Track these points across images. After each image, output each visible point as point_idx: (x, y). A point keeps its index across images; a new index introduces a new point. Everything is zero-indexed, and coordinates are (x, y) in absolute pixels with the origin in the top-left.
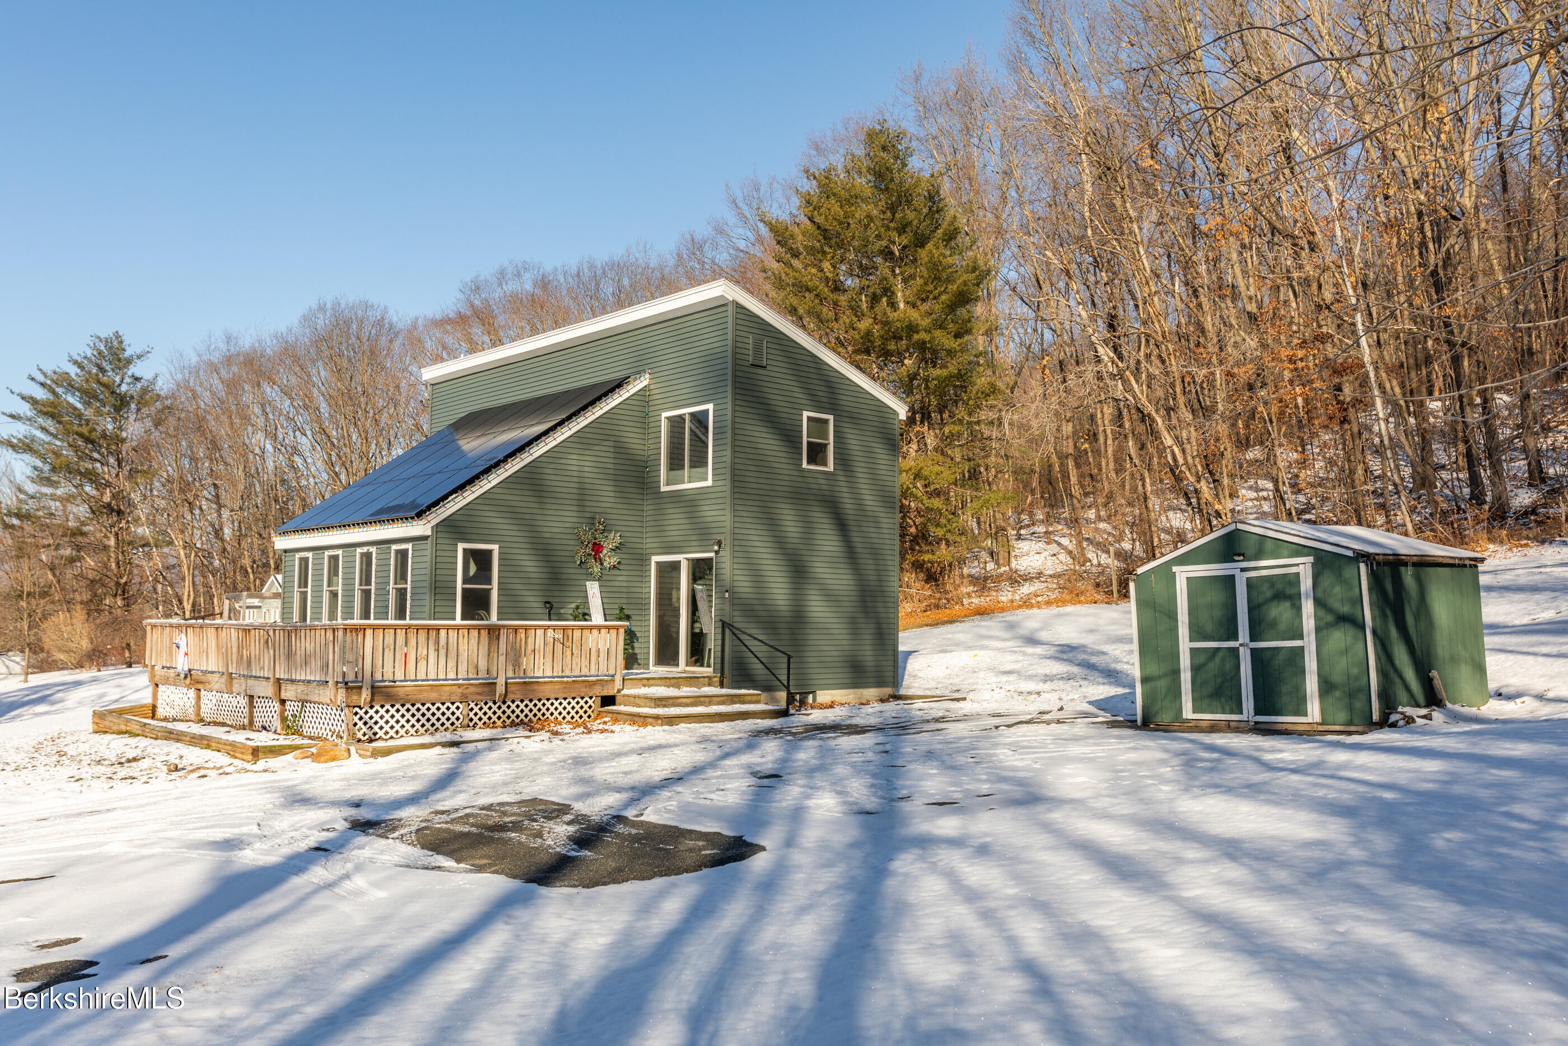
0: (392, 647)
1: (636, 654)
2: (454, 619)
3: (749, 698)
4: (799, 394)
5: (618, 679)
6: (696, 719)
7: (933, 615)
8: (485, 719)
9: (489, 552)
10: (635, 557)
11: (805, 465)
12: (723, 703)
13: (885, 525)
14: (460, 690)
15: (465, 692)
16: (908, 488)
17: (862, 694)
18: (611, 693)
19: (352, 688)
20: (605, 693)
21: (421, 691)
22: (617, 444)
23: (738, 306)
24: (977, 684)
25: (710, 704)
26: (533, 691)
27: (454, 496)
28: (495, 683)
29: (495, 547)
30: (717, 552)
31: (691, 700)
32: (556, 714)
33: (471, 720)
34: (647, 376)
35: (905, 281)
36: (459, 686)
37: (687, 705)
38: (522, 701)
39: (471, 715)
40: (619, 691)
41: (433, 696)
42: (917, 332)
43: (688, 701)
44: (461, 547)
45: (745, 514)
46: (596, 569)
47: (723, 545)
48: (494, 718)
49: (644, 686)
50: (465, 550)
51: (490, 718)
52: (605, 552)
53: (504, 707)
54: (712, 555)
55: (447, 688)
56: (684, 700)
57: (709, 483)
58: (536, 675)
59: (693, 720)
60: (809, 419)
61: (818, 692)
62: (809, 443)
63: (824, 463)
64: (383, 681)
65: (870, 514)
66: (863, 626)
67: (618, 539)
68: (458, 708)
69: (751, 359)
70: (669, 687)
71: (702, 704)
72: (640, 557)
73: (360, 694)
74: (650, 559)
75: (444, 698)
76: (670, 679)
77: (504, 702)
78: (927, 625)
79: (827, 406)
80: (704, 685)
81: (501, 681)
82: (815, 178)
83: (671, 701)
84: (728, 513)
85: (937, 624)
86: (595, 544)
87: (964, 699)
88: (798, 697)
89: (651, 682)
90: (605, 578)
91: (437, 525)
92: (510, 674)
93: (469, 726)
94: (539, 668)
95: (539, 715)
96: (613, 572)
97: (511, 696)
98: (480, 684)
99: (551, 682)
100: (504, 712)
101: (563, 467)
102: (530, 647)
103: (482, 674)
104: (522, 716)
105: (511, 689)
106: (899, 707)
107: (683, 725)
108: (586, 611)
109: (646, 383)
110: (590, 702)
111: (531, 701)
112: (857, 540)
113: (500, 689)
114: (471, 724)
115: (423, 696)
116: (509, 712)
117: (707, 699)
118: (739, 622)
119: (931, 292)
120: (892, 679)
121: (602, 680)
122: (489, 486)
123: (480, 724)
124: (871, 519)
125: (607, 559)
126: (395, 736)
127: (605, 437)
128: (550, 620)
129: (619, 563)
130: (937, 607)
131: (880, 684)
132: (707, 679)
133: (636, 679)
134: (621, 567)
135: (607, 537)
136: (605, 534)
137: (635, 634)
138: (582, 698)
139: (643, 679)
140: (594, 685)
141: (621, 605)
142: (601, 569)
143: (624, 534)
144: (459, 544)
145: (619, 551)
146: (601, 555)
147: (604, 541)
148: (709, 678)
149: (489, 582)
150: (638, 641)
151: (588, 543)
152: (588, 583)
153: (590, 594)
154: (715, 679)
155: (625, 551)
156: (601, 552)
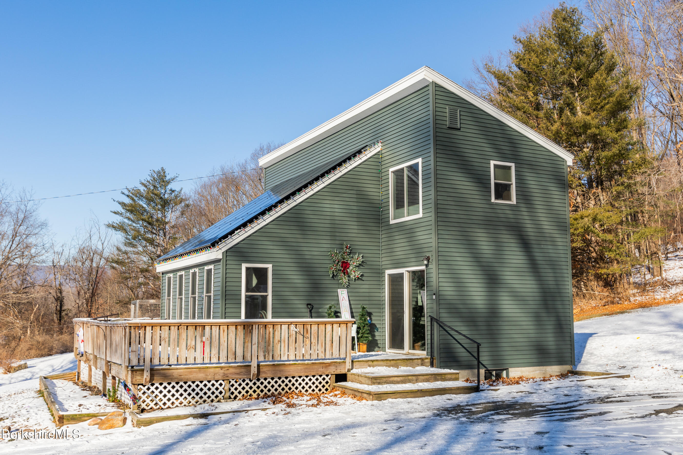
0: (167, 340)
1: (376, 340)
2: (240, 317)
3: (449, 376)
4: (488, 149)
5: (348, 361)
6: (401, 395)
7: (610, 308)
8: (243, 392)
9: (266, 270)
10: (374, 271)
11: (493, 200)
12: (427, 381)
13: (560, 244)
14: (222, 371)
15: (226, 372)
16: (589, 227)
17: (546, 371)
18: (343, 371)
19: (137, 371)
20: (338, 372)
21: (190, 372)
22: (359, 192)
23: (437, 86)
24: (639, 361)
25: (417, 381)
26: (281, 371)
27: (239, 230)
28: (250, 366)
29: (269, 266)
30: (427, 266)
31: (401, 378)
32: (300, 388)
33: (232, 393)
34: (380, 144)
35: (582, 100)
36: (222, 368)
37: (398, 382)
38: (272, 379)
39: (233, 389)
40: (349, 370)
41: (201, 376)
42: (590, 129)
43: (398, 379)
44: (244, 266)
45: (447, 237)
46: (345, 280)
47: (431, 260)
48: (251, 392)
49: (370, 366)
50: (248, 269)
51: (247, 392)
52: (351, 268)
53: (258, 383)
54: (423, 268)
55: (212, 370)
56: (395, 379)
57: (420, 215)
58: (282, 359)
59: (398, 395)
60: (496, 166)
61: (510, 369)
62: (496, 184)
63: (509, 199)
64: (160, 365)
65: (548, 235)
66: (545, 319)
67: (361, 259)
68: (221, 385)
69: (448, 123)
70: (389, 366)
71: (410, 381)
72: (378, 271)
73: (142, 375)
74: (384, 273)
75: (209, 378)
76: (390, 360)
77: (258, 380)
78: (605, 315)
79: (510, 156)
80: (418, 365)
81: (254, 364)
82: (520, 42)
83: (385, 379)
84: (433, 236)
85: (612, 314)
86: (343, 262)
87: (628, 376)
88: (494, 373)
89: (375, 363)
90: (352, 286)
91: (227, 251)
92: (261, 358)
93: (230, 398)
94: (284, 354)
95: (287, 389)
96: (357, 282)
97: (262, 376)
98: (238, 366)
99: (295, 364)
100: (258, 387)
101: (321, 209)
102: (277, 338)
103: (239, 358)
104: (273, 390)
105: (262, 369)
106: (573, 383)
107: (390, 400)
108: (338, 310)
109: (379, 149)
110: (327, 379)
111: (280, 378)
112: (538, 255)
113: (254, 370)
114: (233, 397)
115: (193, 376)
116: (262, 387)
117: (414, 378)
118: (445, 318)
119: (598, 104)
120: (569, 359)
121: (336, 362)
122: (264, 223)
123: (240, 396)
124: (549, 239)
125: (353, 273)
126: (171, 406)
127: (350, 188)
128: (311, 317)
129: (362, 276)
130: (613, 303)
131: (561, 362)
132: (420, 361)
133: (363, 361)
134: (364, 278)
135: (352, 257)
136: (351, 256)
137: (376, 326)
138: (321, 376)
139: (369, 361)
140: (329, 366)
141: (364, 305)
142: (349, 280)
143: (365, 255)
144: (243, 264)
145: (362, 267)
146: (348, 270)
147: (351, 260)
148: (422, 359)
149: (266, 291)
150: (378, 331)
151: (339, 262)
152: (339, 290)
153: (341, 298)
154: (426, 361)
155: (366, 267)
156: (348, 268)
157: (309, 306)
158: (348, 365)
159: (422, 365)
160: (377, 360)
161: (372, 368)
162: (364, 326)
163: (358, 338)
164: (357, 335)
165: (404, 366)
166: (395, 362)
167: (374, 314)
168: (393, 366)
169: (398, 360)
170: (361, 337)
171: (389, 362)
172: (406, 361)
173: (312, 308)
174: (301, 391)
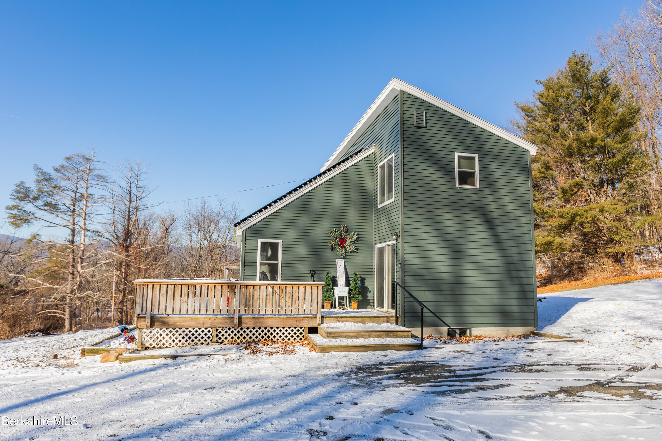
0: (165, 295)
1: (369, 300)
2: (255, 279)
3: (401, 334)
4: (452, 143)
5: (319, 316)
6: (345, 349)
8: (229, 338)
9: (277, 244)
10: (368, 245)
11: (457, 185)
12: (380, 337)
13: (523, 222)
14: (210, 321)
15: (213, 322)
16: (596, 216)
17: (508, 331)
18: (315, 325)
19: (141, 318)
20: (310, 325)
21: (184, 321)
22: (355, 185)
23: (404, 93)
24: (607, 326)
25: (369, 336)
26: (261, 322)
27: (256, 214)
28: (234, 317)
29: (280, 241)
30: (397, 240)
31: (355, 334)
32: (277, 337)
33: (220, 338)
34: (373, 147)
35: (593, 122)
36: (210, 318)
37: (351, 337)
38: (254, 328)
39: (220, 335)
40: (319, 324)
41: (193, 324)
43: (352, 334)
44: (260, 241)
45: (413, 216)
46: (342, 252)
47: (398, 236)
48: (235, 338)
49: (339, 321)
50: (263, 244)
51: (232, 338)
52: (347, 243)
53: (241, 332)
54: (394, 242)
55: (202, 320)
56: (349, 334)
57: (394, 199)
58: (260, 313)
59: (342, 349)
60: (459, 157)
61: (472, 328)
62: (460, 172)
63: (474, 184)
64: (159, 314)
65: (512, 214)
66: (509, 286)
67: (356, 236)
68: (209, 331)
69: (414, 123)
70: (357, 322)
71: (363, 337)
72: (371, 246)
73: (145, 321)
74: (374, 247)
75: (199, 326)
76: (358, 317)
77: (242, 329)
78: (611, 284)
79: (474, 149)
80: (384, 322)
81: (236, 316)
84: (400, 216)
85: (617, 284)
86: (340, 239)
87: (582, 341)
88: (458, 331)
89: (344, 319)
90: (348, 257)
91: (246, 230)
92: (242, 312)
93: (217, 342)
94: (262, 309)
95: (266, 337)
96: (353, 254)
97: (244, 326)
98: (223, 318)
99: (272, 317)
100: (241, 335)
101: (324, 198)
102: (256, 296)
103: (224, 312)
104: (254, 337)
105: (244, 321)
107: (333, 353)
108: (335, 276)
109: (373, 151)
110: (301, 331)
111: (260, 328)
112: (502, 232)
113: (236, 321)
114: (220, 341)
115: (186, 324)
116: (244, 335)
117: (367, 334)
118: (410, 283)
120: (533, 322)
121: (308, 317)
122: (276, 209)
123: (226, 341)
124: (513, 218)
125: (348, 247)
126: (169, 346)
127: (348, 181)
129: (357, 249)
130: (621, 275)
131: (524, 324)
132: (385, 318)
133: (333, 317)
134: (358, 251)
135: (349, 235)
136: (348, 233)
137: (369, 289)
138: (295, 328)
139: (338, 317)
140: (302, 320)
141: (356, 272)
142: (345, 253)
143: (360, 233)
144: (259, 240)
145: (357, 242)
146: (345, 245)
147: (347, 237)
148: (388, 318)
149: (277, 260)
150: (370, 292)
151: (337, 238)
152: (337, 260)
153: (338, 266)
154: (392, 319)
155: (361, 242)
156: (345, 243)
157: (312, 272)
158: (319, 320)
159: (388, 322)
160: (346, 317)
161: (341, 323)
162: (356, 288)
163: (349, 298)
164: (349, 295)
165: (371, 323)
166: (362, 319)
167: (367, 279)
168: (360, 322)
169: (365, 317)
170: (353, 297)
171: (357, 319)
172: (372, 318)
173: (315, 274)
174: (278, 339)
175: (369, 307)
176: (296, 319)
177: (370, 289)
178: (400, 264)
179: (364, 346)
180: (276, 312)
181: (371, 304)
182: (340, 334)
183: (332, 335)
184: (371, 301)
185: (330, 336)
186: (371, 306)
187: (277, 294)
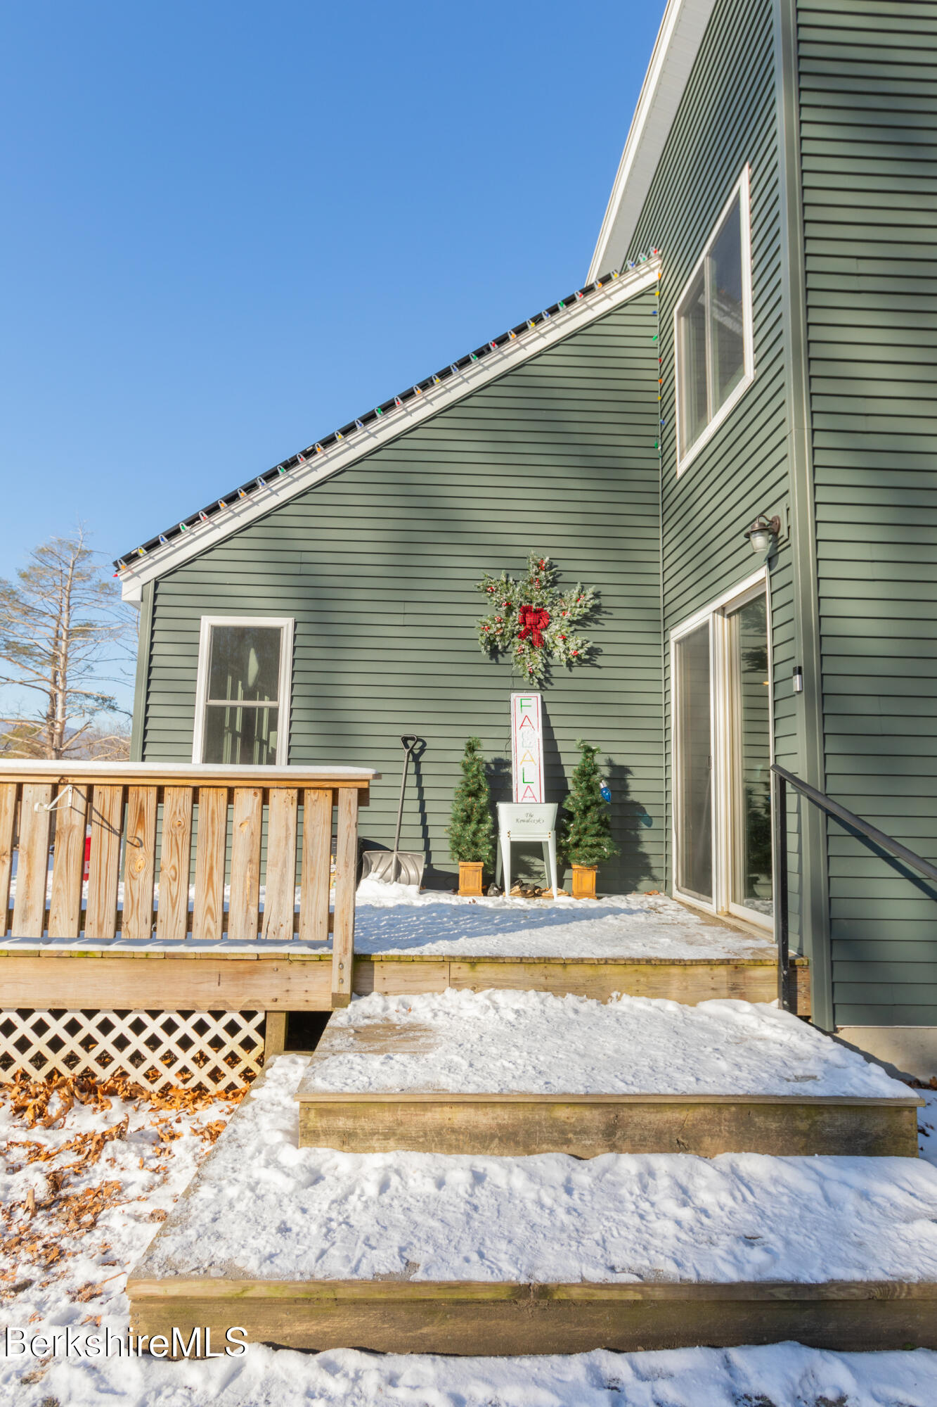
1: (646, 856)
5: (340, 954)
9: (274, 632)
18: (321, 1002)
20: (296, 1002)
27: (194, 524)
29: (285, 624)
30: (772, 561)
34: (655, 263)
40: (336, 1000)
44: (207, 622)
46: (534, 662)
47: (784, 532)
49: (456, 984)
50: (217, 631)
52: (554, 627)
54: (760, 575)
57: (748, 378)
67: (588, 599)
74: (669, 640)
76: (565, 964)
80: (715, 993)
84: (789, 425)
86: (526, 610)
89: (485, 971)
90: (557, 684)
91: (156, 582)
96: (577, 671)
99: (86, 955)
109: (653, 278)
110: (248, 1028)
121: (287, 958)
122: (274, 501)
125: (559, 642)
129: (593, 651)
132: (722, 971)
133: (422, 960)
134: (600, 661)
135: (561, 595)
136: (556, 590)
137: (643, 811)
138: (217, 1015)
139: (449, 960)
140: (252, 972)
141: (588, 744)
142: (547, 666)
143: (605, 590)
144: (203, 617)
145: (594, 626)
146: (546, 635)
147: (552, 604)
148: (735, 965)
149: (274, 697)
150: (649, 825)
151: (510, 609)
152: (514, 696)
153: (517, 717)
154: (759, 972)
155: (609, 625)
156: (546, 627)
157: (410, 743)
158: (337, 978)
159: (737, 991)
160: (495, 960)
161: (466, 993)
162: (587, 809)
163: (560, 849)
164: (558, 837)
165: (638, 993)
166: (589, 971)
167: (637, 773)
168: (577, 990)
169: (606, 962)
170: (577, 845)
171: (558, 970)
172: (648, 969)
173: (422, 750)
174: (125, 1074)
175: (645, 884)
176: (215, 967)
177: (650, 811)
178: (799, 671)
179: (544, 1291)
180: (100, 927)
181: (655, 872)
182: (400, 1114)
183: (342, 1123)
184: (654, 862)
185: (327, 1133)
186: (654, 879)
187: (111, 829)
